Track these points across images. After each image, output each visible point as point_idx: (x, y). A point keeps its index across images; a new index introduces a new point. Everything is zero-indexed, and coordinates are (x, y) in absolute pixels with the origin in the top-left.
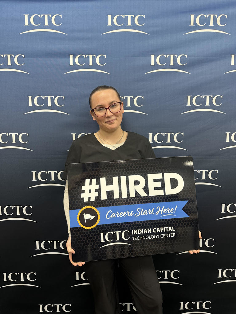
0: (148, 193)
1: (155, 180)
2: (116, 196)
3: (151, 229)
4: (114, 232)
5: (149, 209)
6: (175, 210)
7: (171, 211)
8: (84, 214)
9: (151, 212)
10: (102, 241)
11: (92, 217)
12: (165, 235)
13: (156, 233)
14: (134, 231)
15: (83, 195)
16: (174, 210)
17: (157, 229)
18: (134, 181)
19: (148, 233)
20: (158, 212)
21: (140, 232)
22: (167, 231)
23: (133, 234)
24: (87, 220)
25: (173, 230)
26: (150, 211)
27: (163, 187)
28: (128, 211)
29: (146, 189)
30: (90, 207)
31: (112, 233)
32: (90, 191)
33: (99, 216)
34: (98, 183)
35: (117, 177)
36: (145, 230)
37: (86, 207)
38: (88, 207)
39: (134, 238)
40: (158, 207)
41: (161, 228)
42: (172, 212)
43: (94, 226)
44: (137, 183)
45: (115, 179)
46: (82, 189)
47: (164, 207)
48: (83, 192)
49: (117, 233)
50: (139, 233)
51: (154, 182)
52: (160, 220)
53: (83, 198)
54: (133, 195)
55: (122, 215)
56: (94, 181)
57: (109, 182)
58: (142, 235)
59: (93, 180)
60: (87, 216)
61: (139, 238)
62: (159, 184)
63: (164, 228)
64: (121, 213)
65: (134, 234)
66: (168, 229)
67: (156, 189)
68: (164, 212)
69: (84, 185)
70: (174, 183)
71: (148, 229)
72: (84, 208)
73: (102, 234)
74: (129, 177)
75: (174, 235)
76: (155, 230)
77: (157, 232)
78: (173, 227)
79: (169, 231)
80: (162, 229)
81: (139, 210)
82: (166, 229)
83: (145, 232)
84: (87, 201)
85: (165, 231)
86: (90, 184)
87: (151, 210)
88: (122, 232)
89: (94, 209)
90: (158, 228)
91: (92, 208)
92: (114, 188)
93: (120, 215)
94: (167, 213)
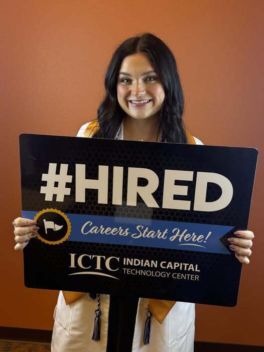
0: (160, 203)
1: (178, 183)
2: (102, 199)
3: (157, 262)
4: (93, 256)
5: (159, 231)
6: (206, 239)
7: (198, 239)
8: (44, 220)
9: (162, 235)
10: (73, 265)
11: (58, 228)
12: (181, 275)
13: (165, 270)
14: (128, 259)
15: (43, 190)
16: (204, 239)
17: (167, 263)
18: (138, 178)
19: (152, 266)
20: (175, 237)
21: (137, 262)
22: (185, 269)
23: (124, 264)
24: (50, 230)
25: (196, 270)
26: (160, 233)
27: (190, 197)
28: (121, 228)
29: (159, 195)
30: (55, 211)
31: (90, 257)
32: (56, 184)
33: (69, 227)
34: (72, 172)
35: (108, 167)
36: (147, 261)
37: (48, 210)
38: (52, 210)
39: (126, 270)
40: (176, 229)
41: (175, 263)
42: (200, 240)
43: (61, 241)
44: (142, 182)
45: (103, 170)
46: (43, 179)
47: (186, 230)
48: (45, 184)
49: (99, 258)
50: (135, 265)
51: (175, 184)
52: (175, 251)
53: (44, 195)
54: (132, 202)
55: (111, 231)
56: (64, 167)
57: (92, 174)
58: (139, 268)
59: (62, 165)
60: (49, 225)
61: (134, 272)
62: (184, 190)
63: (181, 264)
64: (108, 229)
65: (127, 264)
66: (188, 267)
67: (176, 197)
68: (185, 239)
69: (47, 172)
70: (214, 192)
71: (152, 262)
72: (44, 211)
73: (73, 256)
74: (130, 169)
75: (197, 277)
76: (165, 265)
77: (167, 268)
78: (197, 266)
79: (189, 270)
80: (177, 265)
81: (140, 228)
82: (183, 266)
83: (145, 264)
84: (51, 200)
85: (181, 269)
86: (58, 172)
87: (162, 231)
88: (106, 258)
89: (63, 214)
90: (170, 263)
91: (59, 212)
92: (100, 184)
93: (106, 232)
94: (191, 242)
